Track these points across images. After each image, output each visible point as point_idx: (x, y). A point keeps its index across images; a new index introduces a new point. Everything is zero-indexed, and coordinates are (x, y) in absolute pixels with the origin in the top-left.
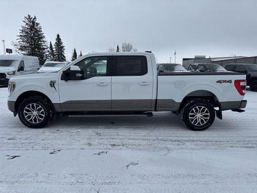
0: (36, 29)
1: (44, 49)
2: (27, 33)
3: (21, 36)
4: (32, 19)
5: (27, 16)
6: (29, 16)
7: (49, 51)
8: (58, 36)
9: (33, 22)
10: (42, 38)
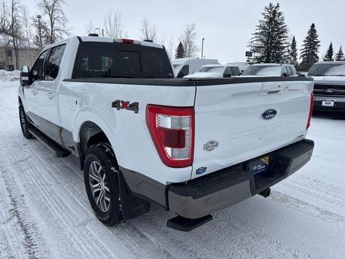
0: (276, 21)
1: (283, 48)
2: (264, 28)
3: (256, 33)
4: (273, 9)
5: (268, 6)
6: (271, 5)
7: (289, 51)
8: (313, 26)
9: (274, 13)
10: (282, 33)
